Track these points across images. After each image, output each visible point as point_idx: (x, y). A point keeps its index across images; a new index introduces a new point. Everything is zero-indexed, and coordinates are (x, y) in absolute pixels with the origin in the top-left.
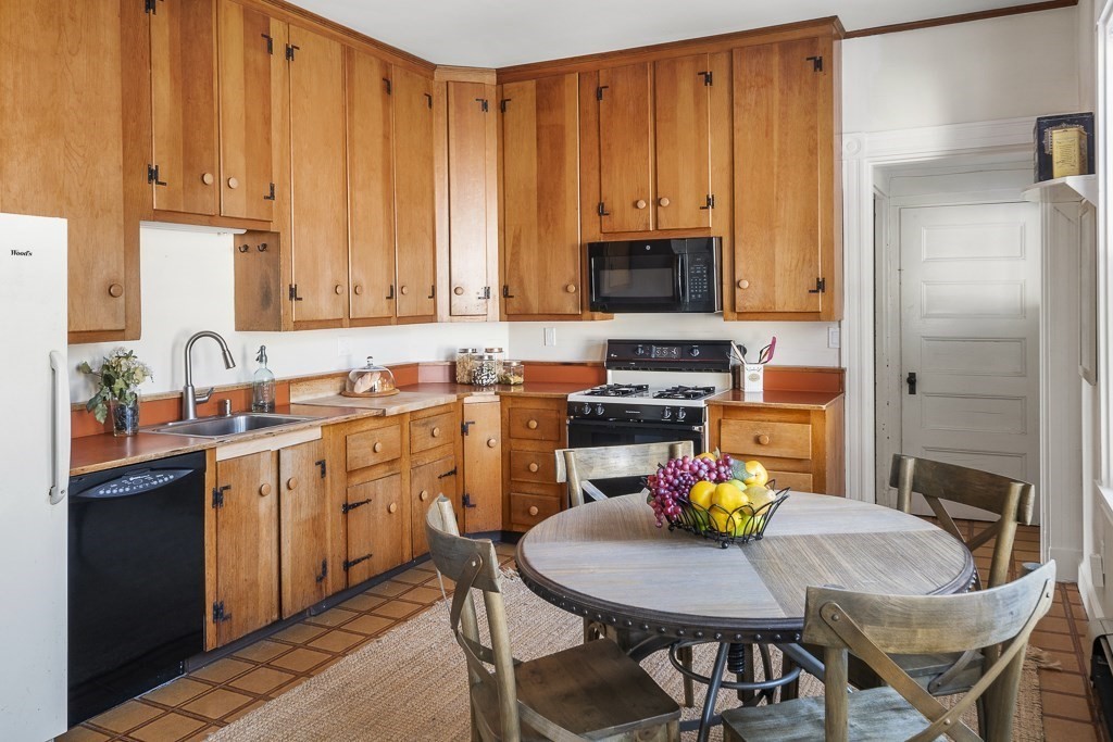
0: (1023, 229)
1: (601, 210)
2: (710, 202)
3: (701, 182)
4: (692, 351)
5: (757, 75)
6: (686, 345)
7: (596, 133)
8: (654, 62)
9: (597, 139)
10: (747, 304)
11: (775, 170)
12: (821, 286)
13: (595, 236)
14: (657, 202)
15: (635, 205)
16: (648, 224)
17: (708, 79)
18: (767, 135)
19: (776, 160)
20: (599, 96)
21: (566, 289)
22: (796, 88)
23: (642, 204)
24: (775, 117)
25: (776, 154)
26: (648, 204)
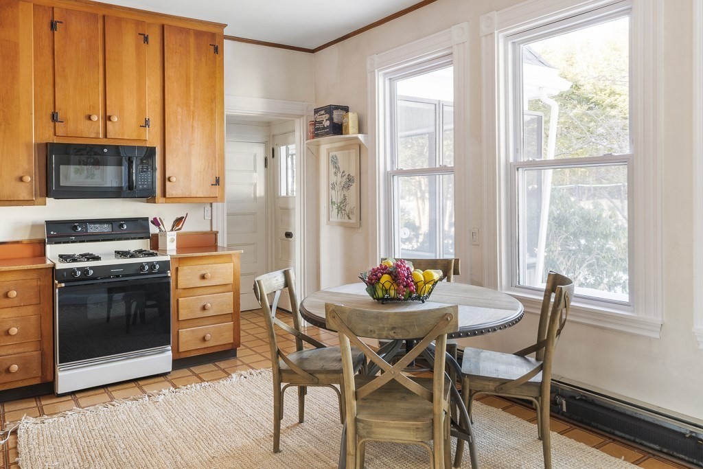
0: (255, 156)
1: (54, 117)
2: (147, 123)
3: (141, 110)
4: (121, 226)
5: (180, 45)
6: (115, 223)
7: (51, 56)
8: (104, 16)
9: (51, 61)
10: (174, 192)
11: (192, 108)
12: (217, 182)
13: (49, 137)
14: (107, 118)
15: (89, 118)
16: (98, 133)
17: (146, 39)
18: (186, 86)
19: (192, 102)
20: (53, 26)
21: (21, 179)
22: (204, 60)
23: (95, 118)
24: (192, 75)
25: (192, 98)
26: (99, 118)
